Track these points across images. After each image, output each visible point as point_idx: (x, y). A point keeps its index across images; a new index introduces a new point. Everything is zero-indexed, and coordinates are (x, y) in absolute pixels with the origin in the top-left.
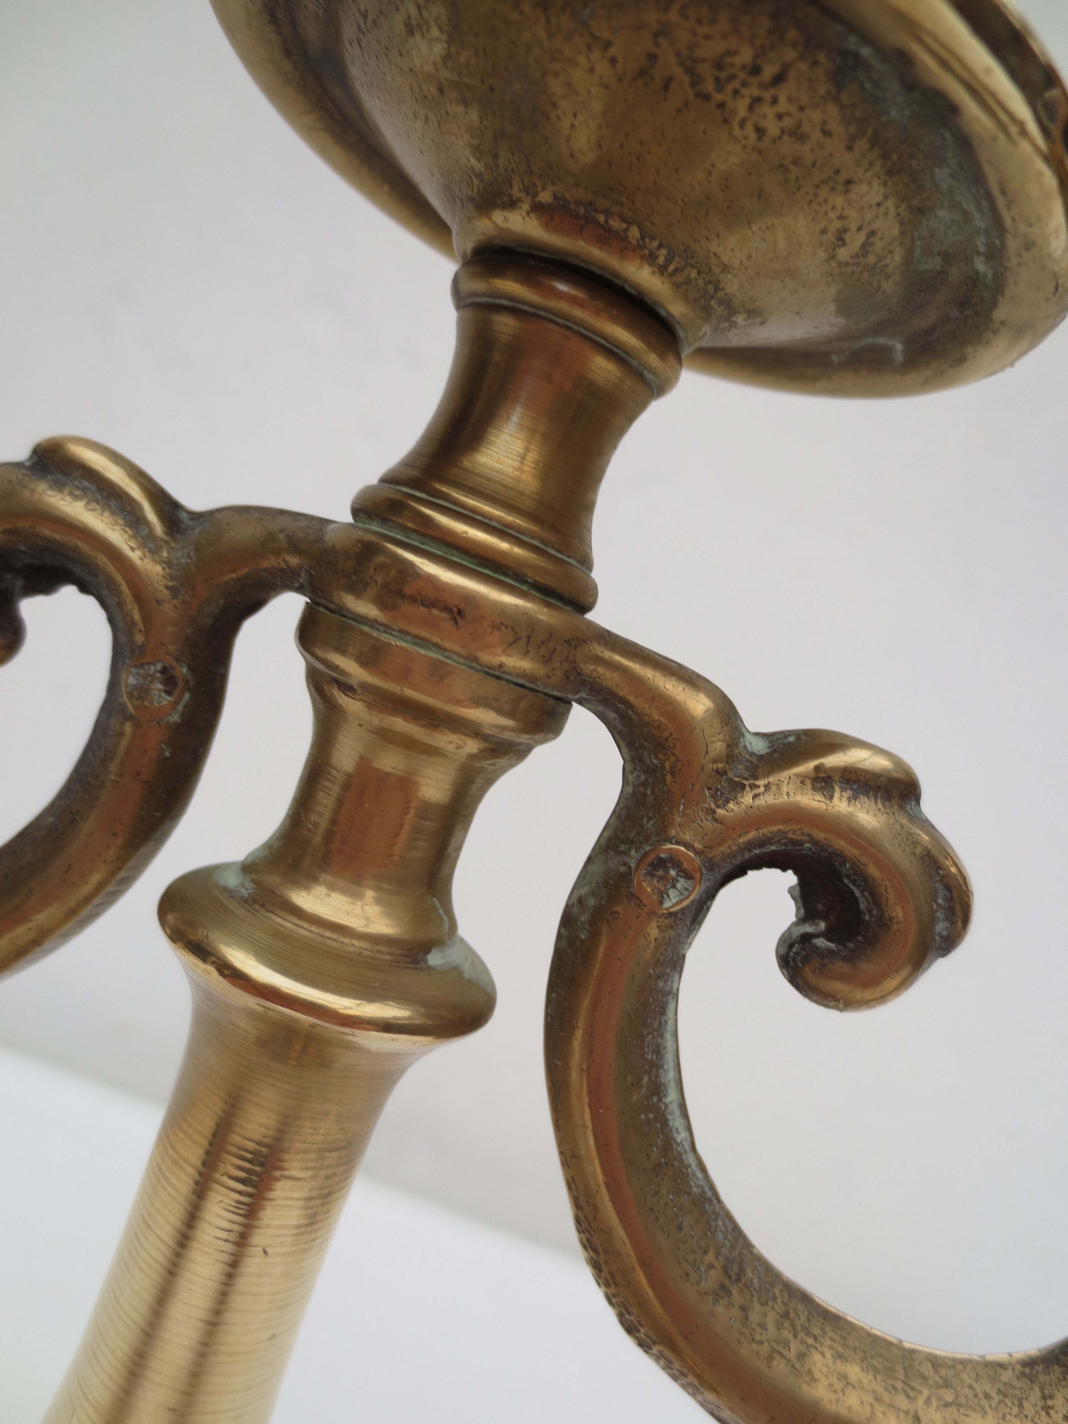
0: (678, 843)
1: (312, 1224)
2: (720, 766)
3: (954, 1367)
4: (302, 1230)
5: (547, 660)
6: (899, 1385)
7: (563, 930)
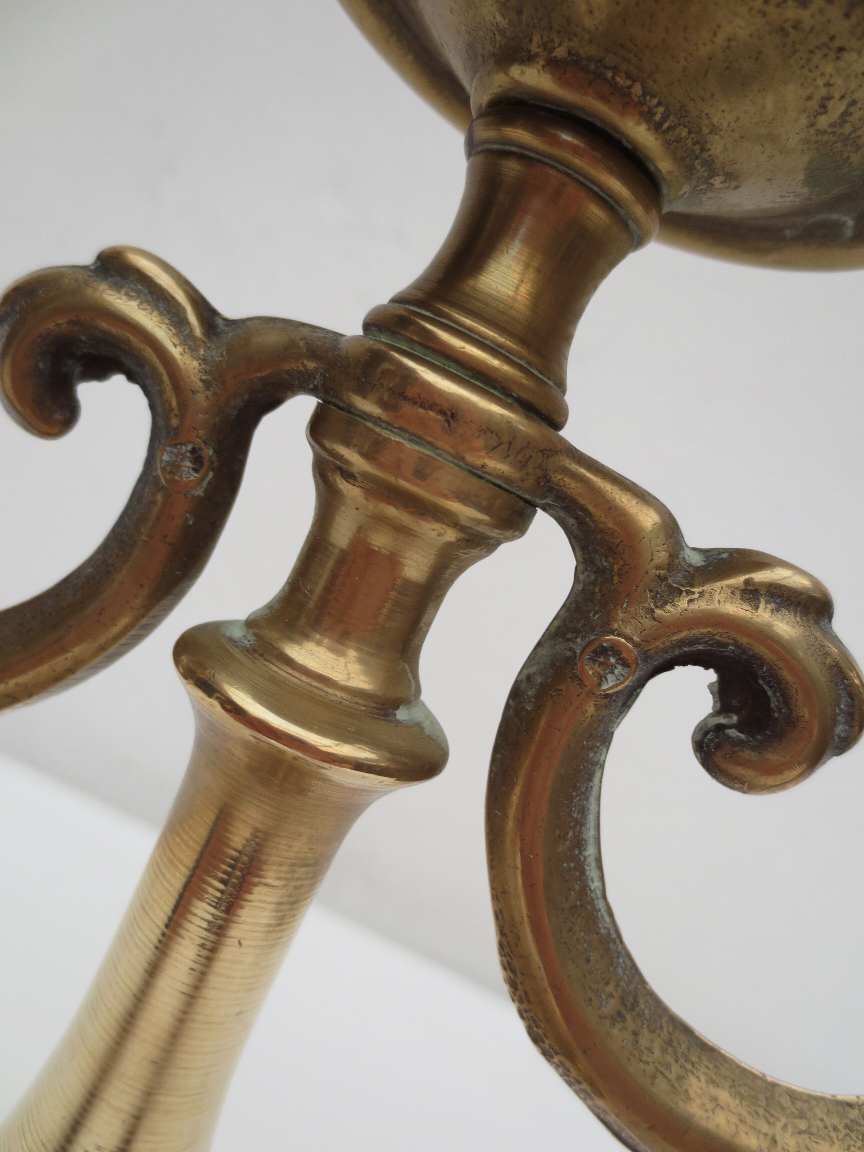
0: (619, 635)
1: (280, 925)
2: (662, 572)
3: (809, 1102)
4: (271, 929)
5: (522, 466)
6: (761, 1111)
7: (511, 701)
